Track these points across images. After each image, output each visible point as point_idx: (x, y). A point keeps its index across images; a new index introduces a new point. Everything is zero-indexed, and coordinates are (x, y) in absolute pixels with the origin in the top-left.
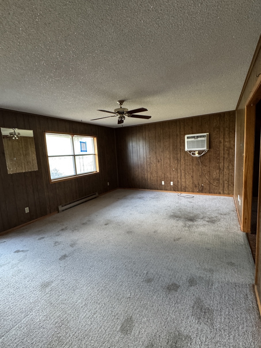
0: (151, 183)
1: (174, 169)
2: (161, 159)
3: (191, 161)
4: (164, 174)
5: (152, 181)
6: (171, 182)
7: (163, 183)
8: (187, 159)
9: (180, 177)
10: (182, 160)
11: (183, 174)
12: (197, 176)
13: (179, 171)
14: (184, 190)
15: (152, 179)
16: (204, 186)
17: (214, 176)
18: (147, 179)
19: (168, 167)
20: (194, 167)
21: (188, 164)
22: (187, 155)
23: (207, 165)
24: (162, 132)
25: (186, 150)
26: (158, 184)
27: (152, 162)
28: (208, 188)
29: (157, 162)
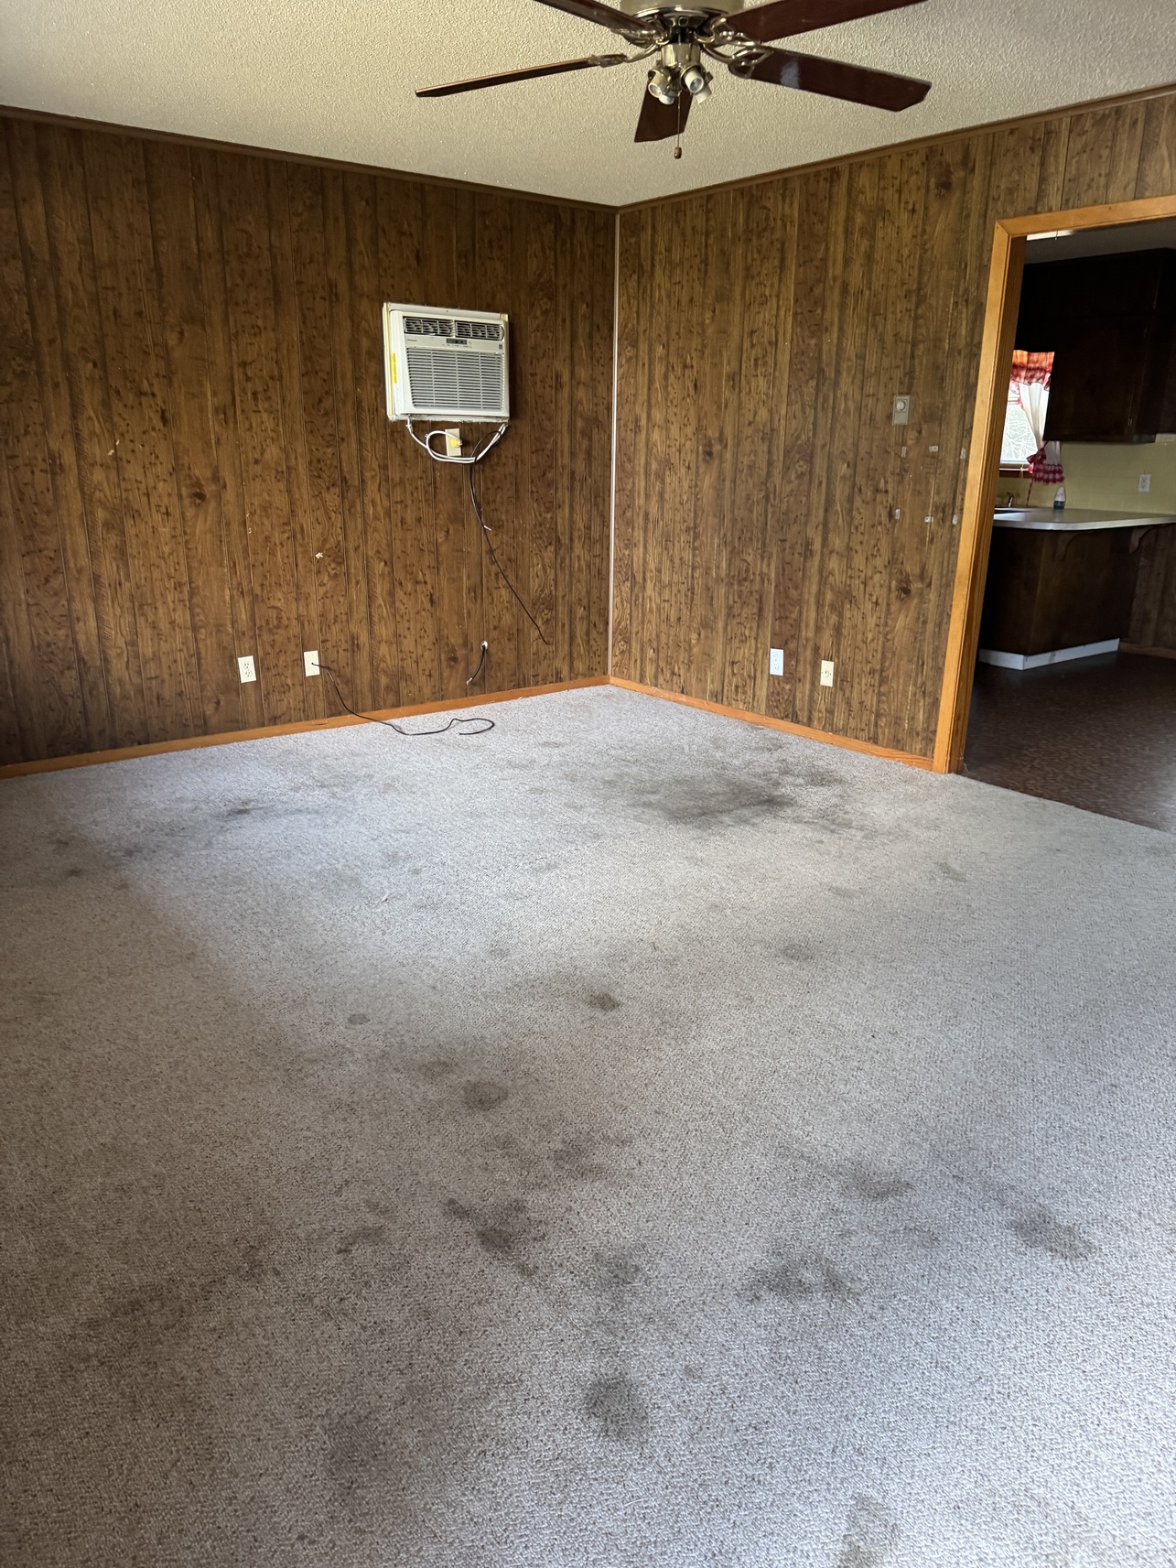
0: (140, 691)
1: (319, 555)
2: (216, 478)
3: (421, 496)
4: (248, 599)
5: (152, 670)
6: (306, 654)
7: (247, 669)
8: (402, 481)
9: (363, 608)
10: (372, 488)
11: (380, 588)
12: (459, 590)
13: (355, 563)
14: (391, 699)
15: (147, 648)
16: (493, 651)
17: (535, 585)
18: (106, 660)
19: (277, 538)
20: (441, 537)
21: (410, 516)
22: (402, 454)
23: (503, 517)
24: (210, 234)
25: (392, 417)
26: (203, 688)
27: (139, 502)
28: (510, 657)
29: (187, 501)
